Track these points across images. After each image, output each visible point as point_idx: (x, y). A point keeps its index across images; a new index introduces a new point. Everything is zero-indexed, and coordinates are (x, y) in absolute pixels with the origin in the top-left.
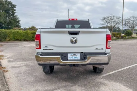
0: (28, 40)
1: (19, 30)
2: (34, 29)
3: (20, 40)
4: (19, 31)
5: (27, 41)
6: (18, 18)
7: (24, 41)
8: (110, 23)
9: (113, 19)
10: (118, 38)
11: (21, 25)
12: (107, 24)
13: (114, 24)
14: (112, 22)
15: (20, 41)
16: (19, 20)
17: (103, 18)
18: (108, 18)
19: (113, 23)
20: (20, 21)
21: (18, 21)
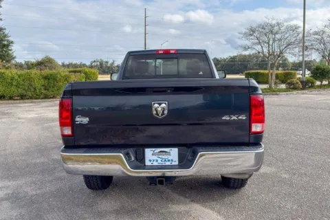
0: (31, 98)
1: (7, 68)
2: (49, 65)
3: (11, 98)
4: (7, 72)
5: (29, 101)
6: (5, 36)
7: (22, 101)
8: (268, 43)
9: (277, 33)
10: (292, 87)
11: (15, 54)
12: (258, 48)
13: (281, 48)
14: (274, 40)
15: (10, 101)
16: (8, 41)
17: (247, 31)
18: (263, 28)
19: (276, 44)
20: (12, 42)
21: (6, 43)
